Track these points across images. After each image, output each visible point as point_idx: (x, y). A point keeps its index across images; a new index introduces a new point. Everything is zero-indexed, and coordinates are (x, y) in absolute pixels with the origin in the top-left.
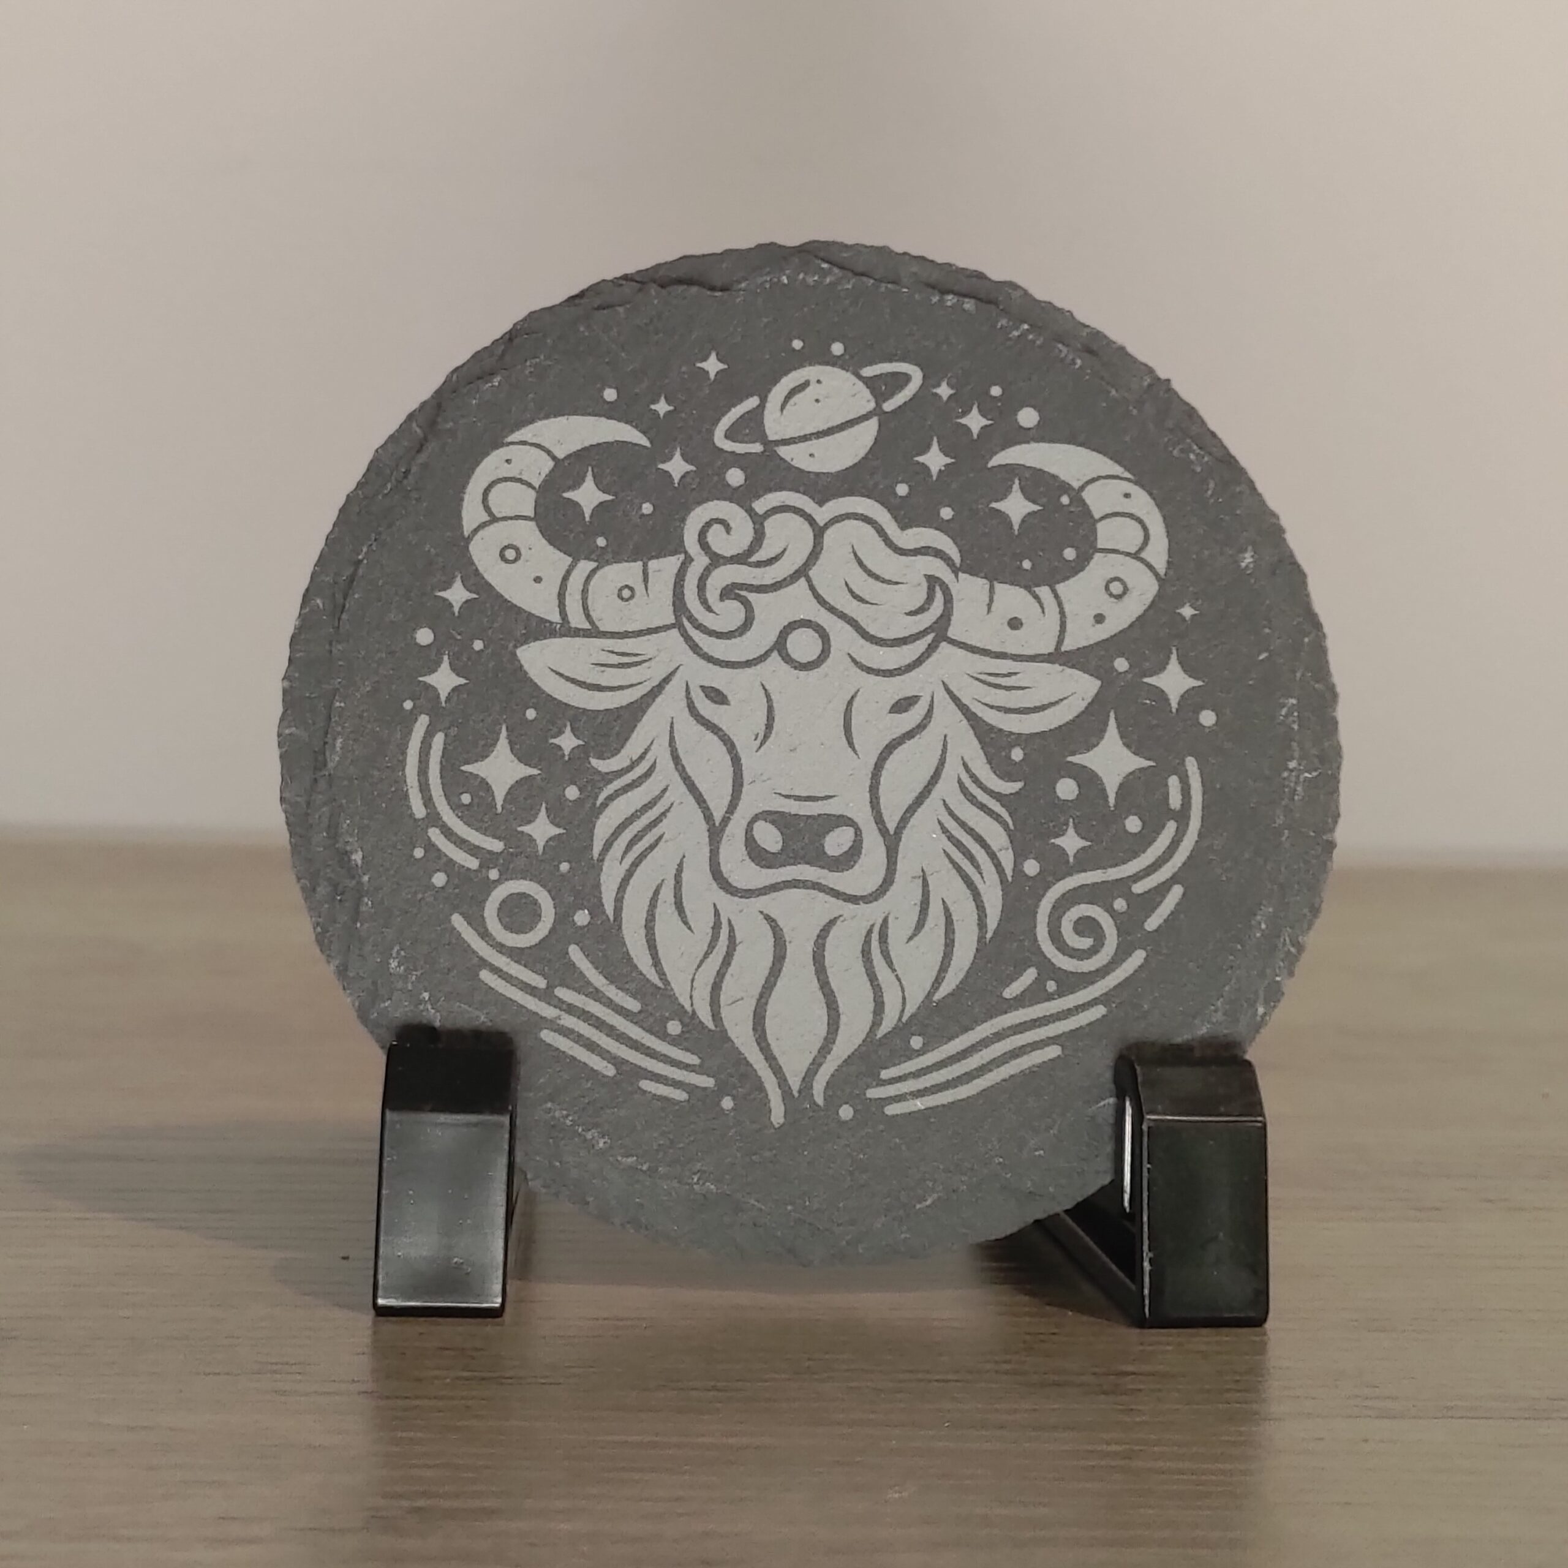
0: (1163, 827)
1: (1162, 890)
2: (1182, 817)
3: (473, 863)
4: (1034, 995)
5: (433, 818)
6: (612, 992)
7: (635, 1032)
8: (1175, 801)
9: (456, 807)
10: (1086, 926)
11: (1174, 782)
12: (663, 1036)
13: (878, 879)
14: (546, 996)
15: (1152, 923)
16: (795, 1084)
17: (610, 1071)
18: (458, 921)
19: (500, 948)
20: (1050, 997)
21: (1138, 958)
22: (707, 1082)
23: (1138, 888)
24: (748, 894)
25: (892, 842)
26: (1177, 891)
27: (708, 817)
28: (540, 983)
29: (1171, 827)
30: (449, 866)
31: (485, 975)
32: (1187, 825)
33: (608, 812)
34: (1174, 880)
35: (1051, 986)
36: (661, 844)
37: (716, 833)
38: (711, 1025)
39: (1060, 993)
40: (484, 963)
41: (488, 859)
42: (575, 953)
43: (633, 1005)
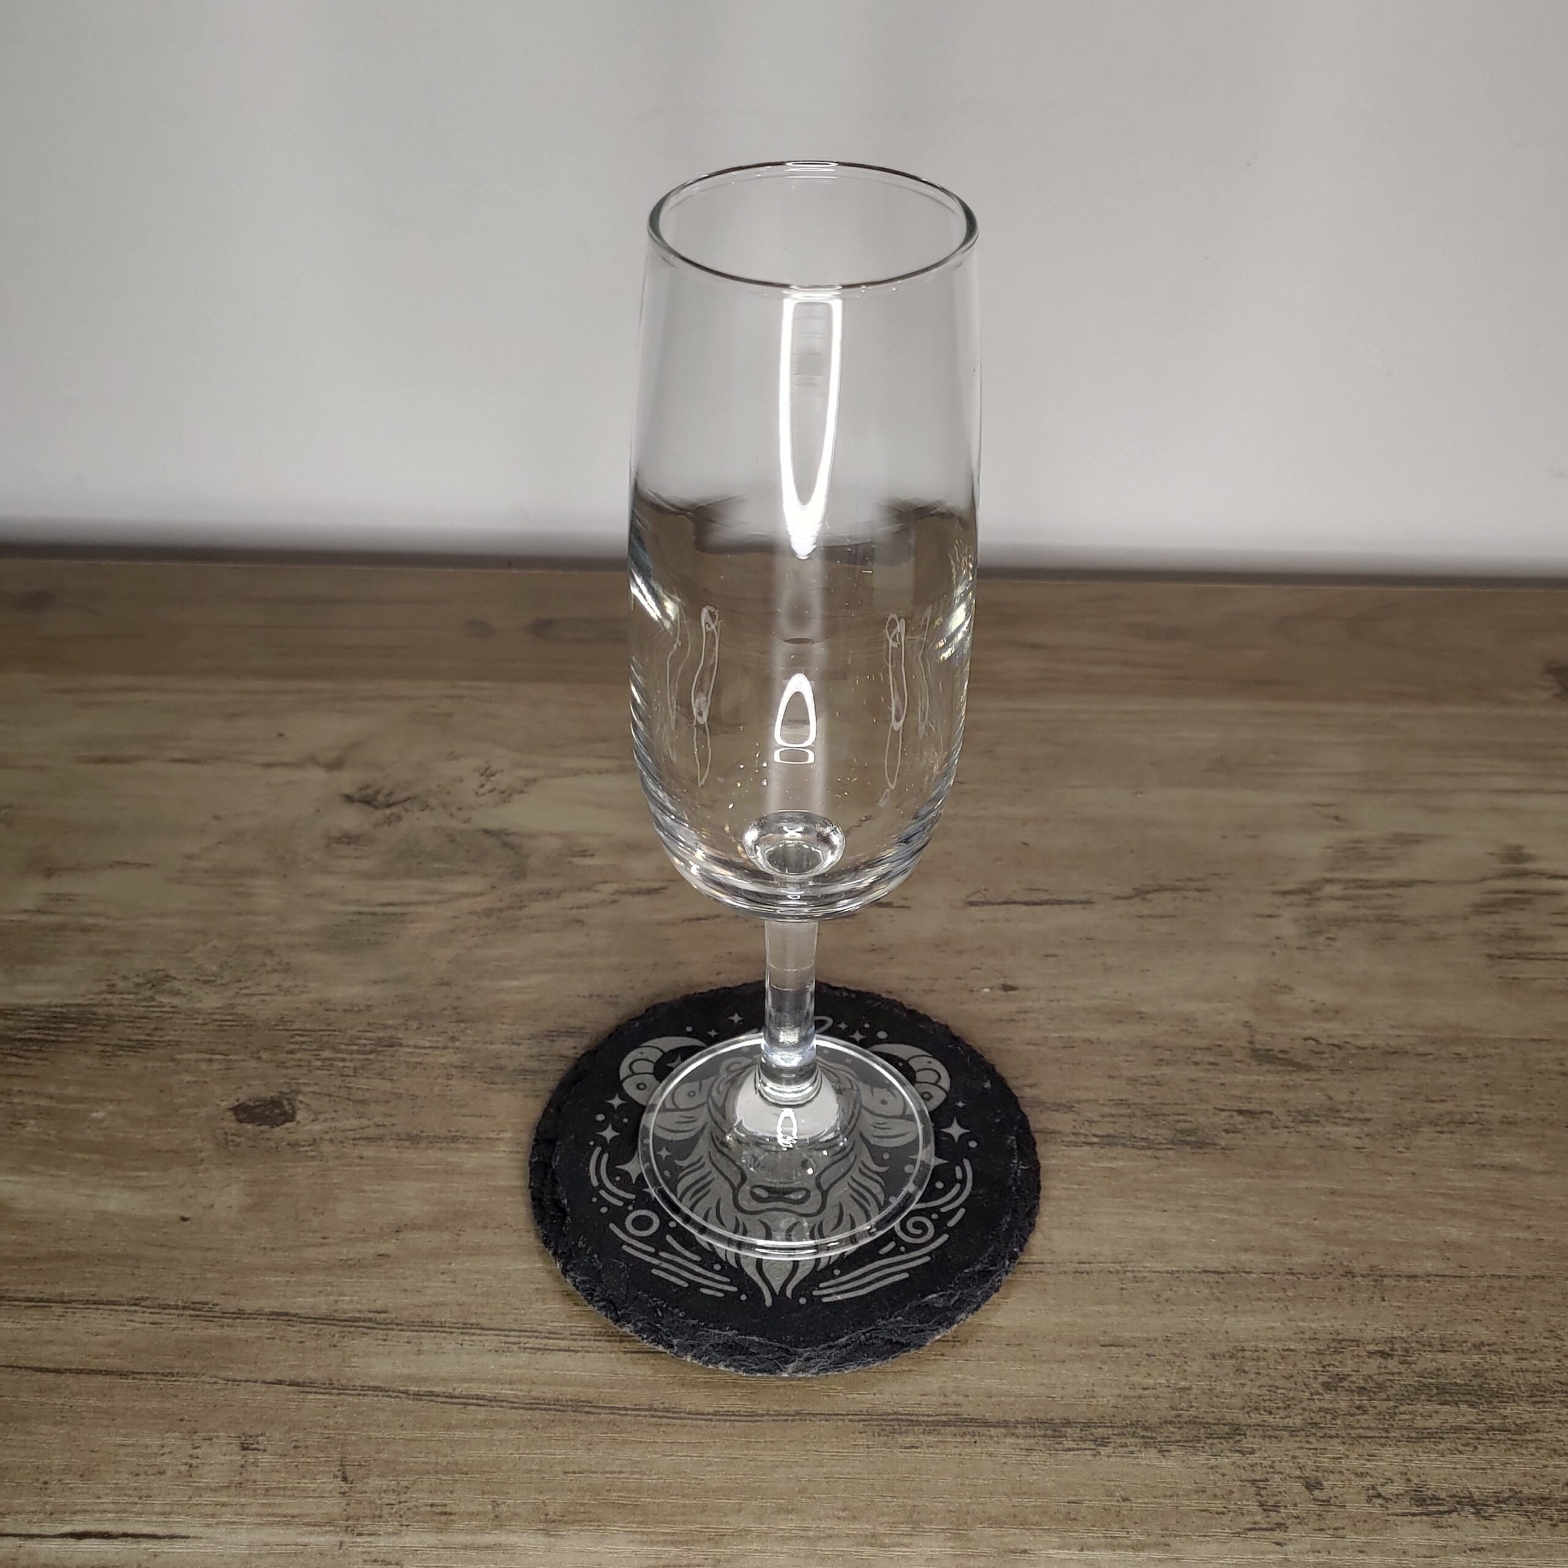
0: (953, 1186)
1: (954, 1212)
2: (963, 1182)
3: (621, 1204)
4: (894, 1252)
5: (602, 1186)
6: (687, 1254)
7: (698, 1269)
8: (959, 1175)
9: (613, 1182)
10: (917, 1225)
11: (958, 1169)
12: (712, 1270)
13: (818, 1206)
14: (655, 1255)
15: (951, 1223)
16: (777, 1291)
17: (686, 1285)
18: (612, 1226)
19: (633, 1237)
20: (902, 1253)
21: (944, 1237)
22: (735, 1289)
23: (943, 1210)
24: (752, 1213)
25: (825, 1194)
26: (962, 1211)
27: (732, 1185)
28: (652, 1250)
29: (958, 1186)
30: (609, 1205)
31: (625, 1247)
32: (965, 1185)
33: (683, 1181)
34: (961, 1206)
35: (903, 1249)
36: (710, 1194)
37: (735, 1191)
38: (736, 1266)
39: (907, 1251)
40: (624, 1243)
41: (627, 1202)
42: (669, 1238)
43: (696, 1258)
